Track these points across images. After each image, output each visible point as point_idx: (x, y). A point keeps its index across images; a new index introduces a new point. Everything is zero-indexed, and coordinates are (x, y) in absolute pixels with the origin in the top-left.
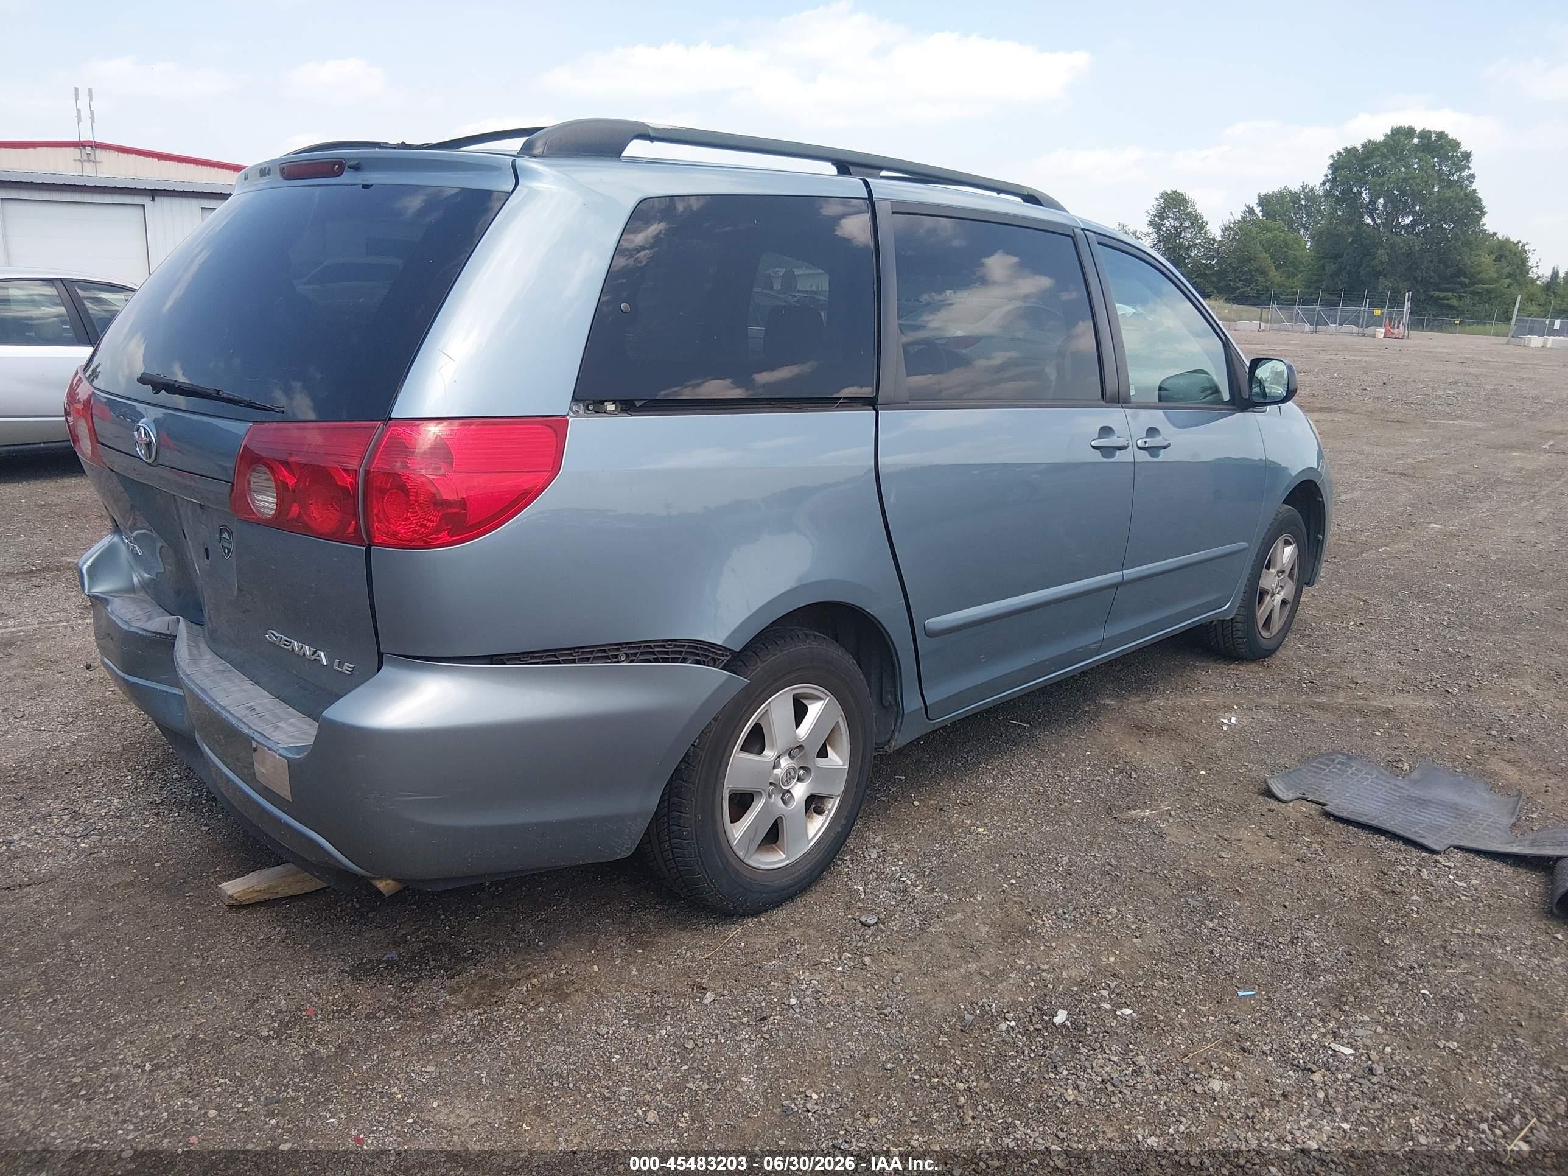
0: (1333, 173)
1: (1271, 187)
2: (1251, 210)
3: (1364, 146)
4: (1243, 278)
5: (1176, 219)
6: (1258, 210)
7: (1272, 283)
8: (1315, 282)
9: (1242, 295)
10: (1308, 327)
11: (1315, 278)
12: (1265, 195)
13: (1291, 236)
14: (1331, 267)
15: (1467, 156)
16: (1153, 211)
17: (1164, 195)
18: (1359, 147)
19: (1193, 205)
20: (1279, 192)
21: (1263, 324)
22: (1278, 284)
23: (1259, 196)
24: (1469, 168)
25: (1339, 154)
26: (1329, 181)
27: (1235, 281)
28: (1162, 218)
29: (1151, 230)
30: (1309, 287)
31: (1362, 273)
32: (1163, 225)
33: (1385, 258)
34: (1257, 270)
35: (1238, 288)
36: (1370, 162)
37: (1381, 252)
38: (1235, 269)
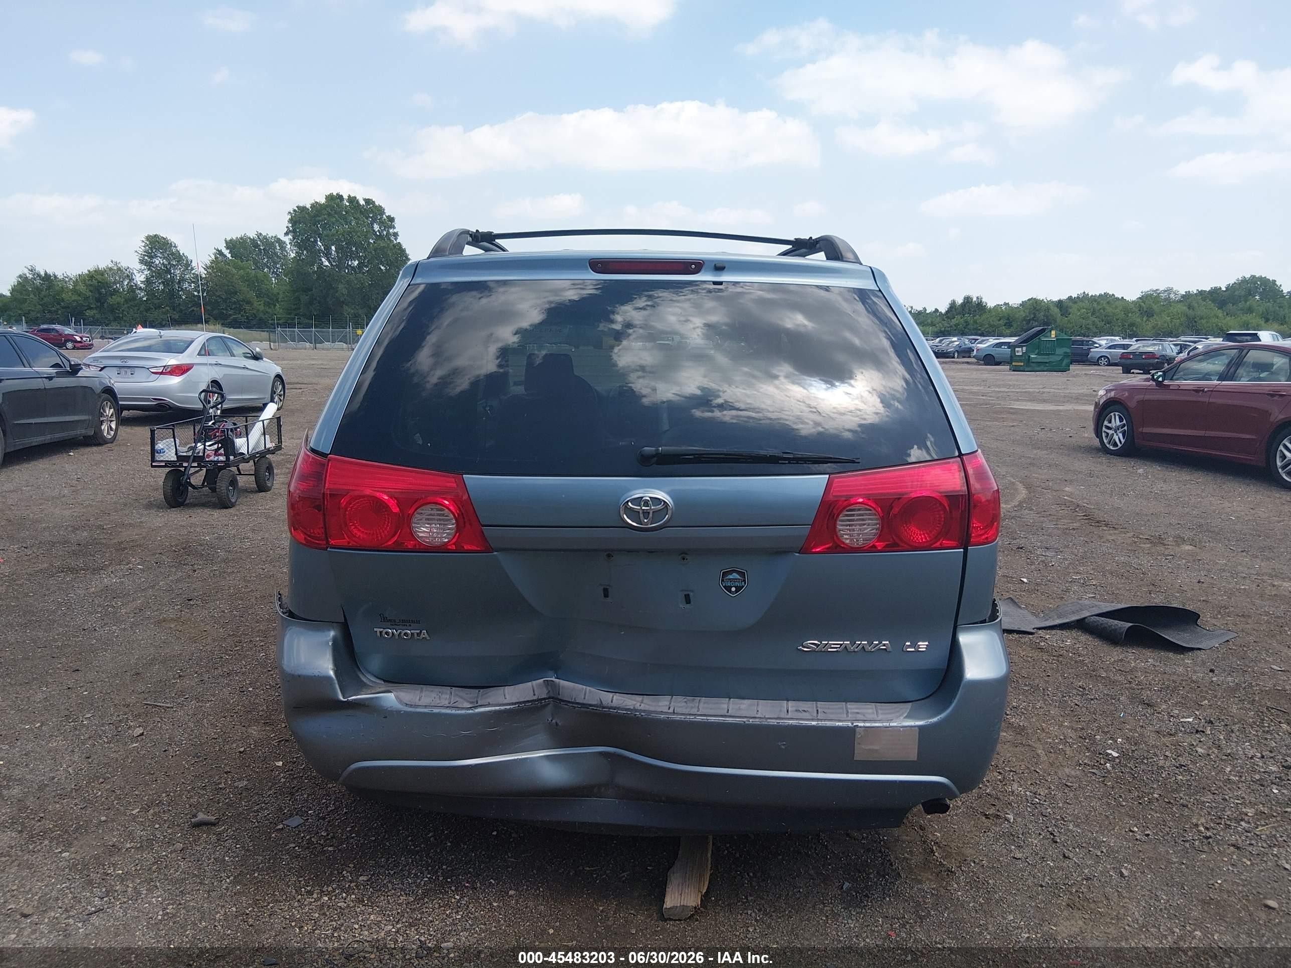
0: (292, 227)
1: (235, 235)
2: (220, 252)
3: (313, 206)
4: (234, 306)
5: (164, 258)
6: (226, 252)
7: (258, 310)
8: (294, 310)
9: (235, 320)
10: (308, 345)
11: (294, 307)
12: (231, 240)
13: (260, 274)
14: (304, 298)
15: (391, 219)
16: (141, 251)
17: (148, 238)
18: (308, 206)
19: (175, 247)
20: (241, 238)
21: (272, 344)
22: (262, 311)
23: (226, 241)
24: (394, 228)
25: (294, 211)
26: (290, 231)
27: (227, 310)
28: (151, 257)
29: (143, 267)
30: (290, 314)
31: (330, 303)
32: (152, 263)
33: (345, 292)
34: (243, 300)
35: (230, 315)
36: (320, 218)
37: (341, 286)
38: (225, 301)
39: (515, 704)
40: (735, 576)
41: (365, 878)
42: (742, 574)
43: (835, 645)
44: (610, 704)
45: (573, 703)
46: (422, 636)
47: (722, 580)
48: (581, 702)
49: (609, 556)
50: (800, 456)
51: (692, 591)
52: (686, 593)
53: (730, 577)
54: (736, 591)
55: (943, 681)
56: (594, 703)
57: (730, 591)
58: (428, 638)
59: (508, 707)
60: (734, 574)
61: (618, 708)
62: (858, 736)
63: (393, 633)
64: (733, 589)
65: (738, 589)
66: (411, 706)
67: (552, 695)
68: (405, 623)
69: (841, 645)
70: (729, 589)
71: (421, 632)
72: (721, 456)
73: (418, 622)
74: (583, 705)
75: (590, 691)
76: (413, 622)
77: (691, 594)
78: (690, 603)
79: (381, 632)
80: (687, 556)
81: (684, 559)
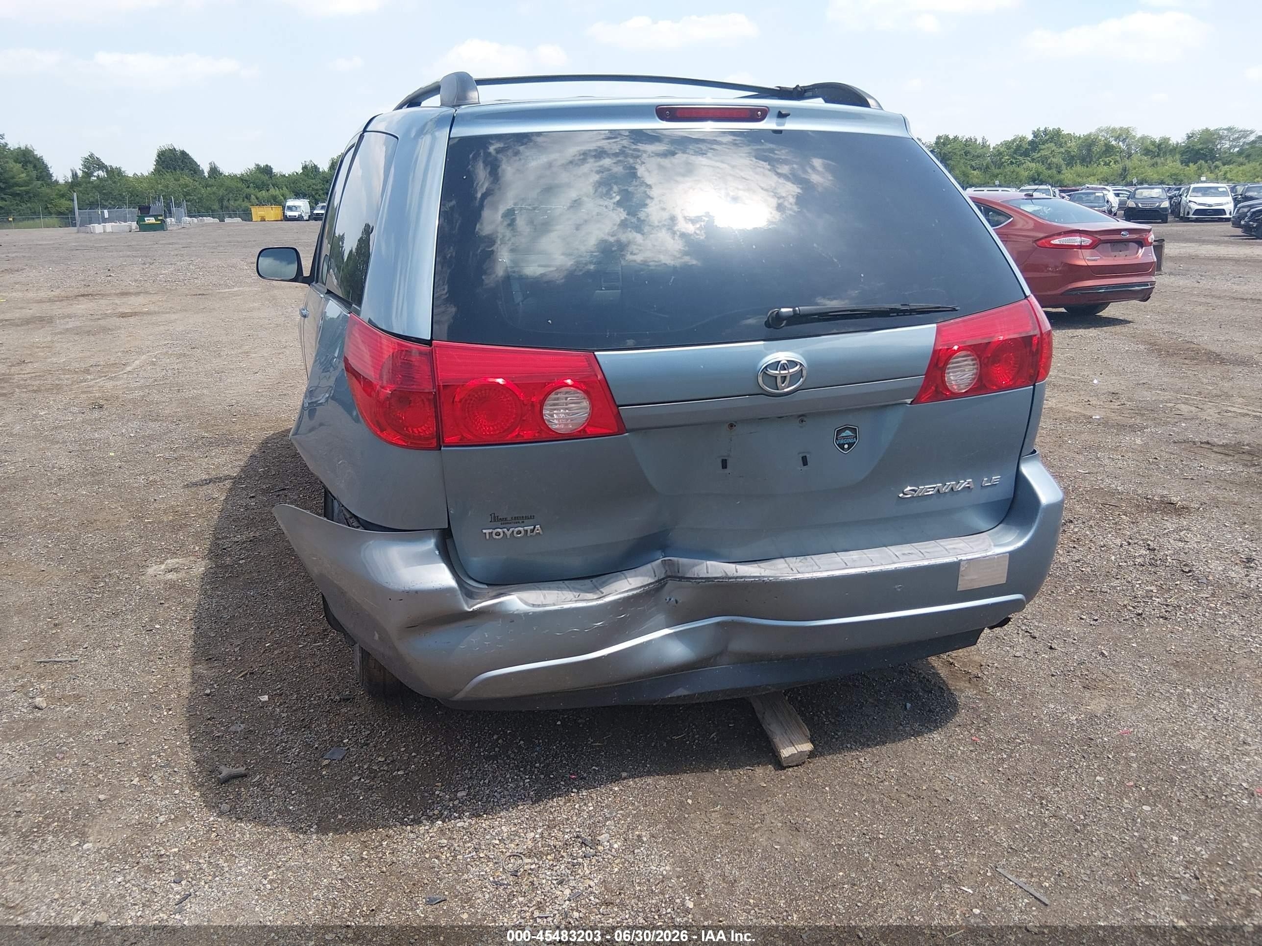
39: (641, 587)
40: (848, 433)
41: (464, 793)
42: (854, 430)
43: (929, 489)
44: (736, 575)
45: (696, 578)
46: (536, 531)
47: (837, 439)
48: (704, 576)
49: (731, 426)
50: (915, 307)
51: (809, 453)
52: (804, 455)
53: (844, 434)
54: (849, 448)
55: (1010, 508)
56: (718, 576)
57: (843, 449)
58: (541, 533)
59: (635, 592)
60: (847, 431)
61: (745, 577)
62: (962, 569)
63: (504, 532)
64: (846, 446)
65: (851, 445)
66: (539, 606)
67: (669, 574)
68: (518, 520)
69: (934, 488)
70: (841, 446)
71: (535, 528)
72: (849, 313)
73: (532, 517)
74: (707, 579)
75: (712, 565)
76: (527, 518)
77: (808, 456)
78: (807, 464)
79: (491, 534)
80: (805, 419)
81: (802, 421)
